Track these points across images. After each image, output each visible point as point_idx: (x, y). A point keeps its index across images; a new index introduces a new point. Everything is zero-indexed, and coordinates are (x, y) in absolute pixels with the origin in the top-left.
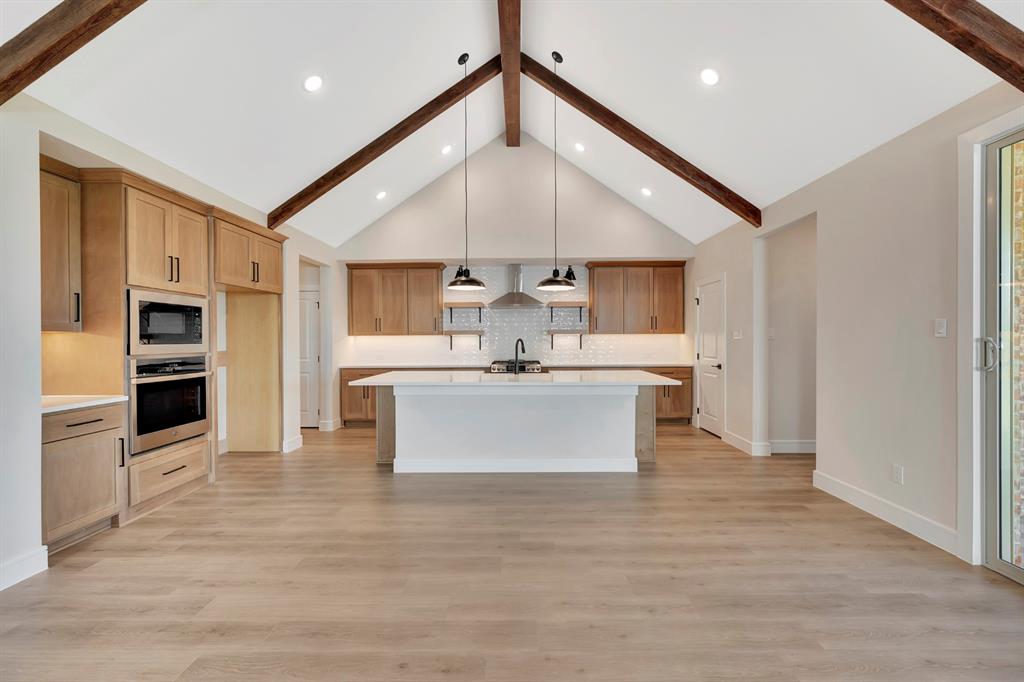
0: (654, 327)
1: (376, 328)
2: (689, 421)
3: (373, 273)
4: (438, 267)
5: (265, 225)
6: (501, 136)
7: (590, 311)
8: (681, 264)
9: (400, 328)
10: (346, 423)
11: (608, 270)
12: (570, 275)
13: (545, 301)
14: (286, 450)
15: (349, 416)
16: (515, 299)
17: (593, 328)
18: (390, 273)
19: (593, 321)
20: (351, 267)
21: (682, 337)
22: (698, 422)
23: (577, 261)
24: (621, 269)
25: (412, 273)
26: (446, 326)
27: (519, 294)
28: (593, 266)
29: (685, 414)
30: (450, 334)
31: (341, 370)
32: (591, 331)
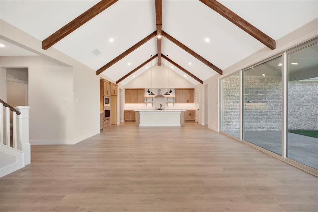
0: (188, 102)
1: (131, 102)
2: (195, 121)
3: (131, 91)
4: (144, 89)
5: (116, 83)
6: (157, 63)
7: (175, 98)
8: (194, 89)
9: (137, 102)
10: (125, 121)
11: (179, 90)
12: (171, 92)
13: (166, 97)
14: (118, 124)
15: (126, 120)
16: (160, 96)
17: (176, 102)
18: (133, 91)
19: (176, 101)
20: (126, 89)
21: (194, 104)
22: (196, 121)
23: (172, 89)
24: (181, 90)
25: (139, 91)
26: (145, 101)
27: (160, 95)
28: (176, 89)
29: (194, 119)
30: (146, 103)
31: (125, 110)
32: (175, 103)
